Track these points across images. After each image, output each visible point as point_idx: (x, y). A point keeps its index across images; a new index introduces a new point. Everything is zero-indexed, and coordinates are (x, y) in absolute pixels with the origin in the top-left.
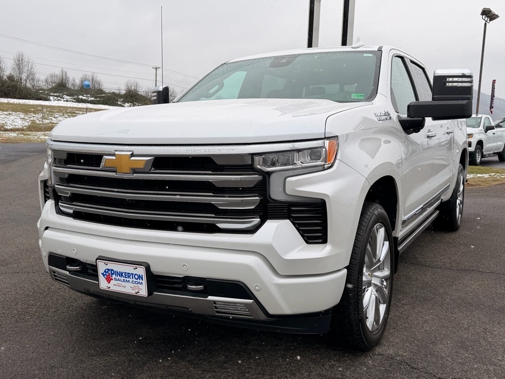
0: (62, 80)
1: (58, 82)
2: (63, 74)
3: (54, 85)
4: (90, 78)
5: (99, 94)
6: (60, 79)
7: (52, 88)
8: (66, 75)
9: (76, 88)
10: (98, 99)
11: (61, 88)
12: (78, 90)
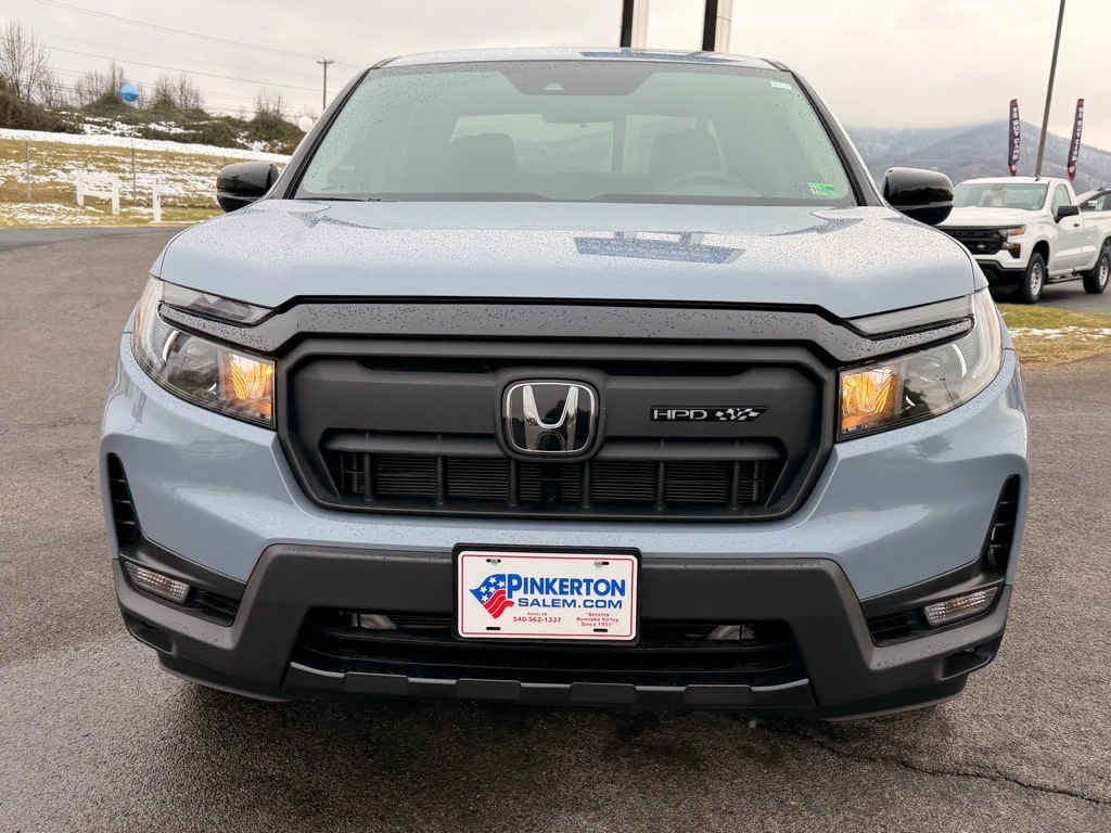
0: (113, 88)
1: (103, 92)
2: (114, 73)
3: (95, 99)
4: (177, 85)
5: (195, 120)
6: (110, 84)
7: (89, 107)
8: (121, 75)
9: (145, 107)
10: (192, 131)
11: (111, 105)
12: (147, 111)
